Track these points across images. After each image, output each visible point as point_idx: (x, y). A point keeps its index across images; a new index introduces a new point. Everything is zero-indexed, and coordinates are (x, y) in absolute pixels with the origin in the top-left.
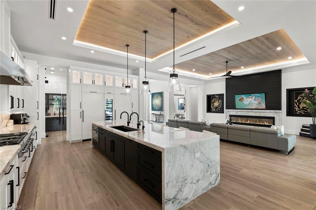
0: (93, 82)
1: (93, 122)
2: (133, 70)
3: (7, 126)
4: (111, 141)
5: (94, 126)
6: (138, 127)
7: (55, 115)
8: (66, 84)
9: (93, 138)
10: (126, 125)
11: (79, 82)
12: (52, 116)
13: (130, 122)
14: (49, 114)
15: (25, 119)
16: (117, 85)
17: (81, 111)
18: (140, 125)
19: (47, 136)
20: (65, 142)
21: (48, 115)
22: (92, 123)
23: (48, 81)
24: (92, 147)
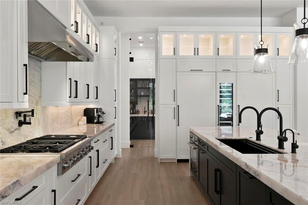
0: (196, 51)
1: (192, 128)
2: (281, 16)
3: (78, 125)
4: (215, 169)
5: (192, 135)
6: (281, 146)
7: (145, 113)
8: (154, 61)
9: (191, 159)
10: (254, 139)
11: (172, 54)
12: (141, 115)
13: (262, 132)
14: (138, 112)
15: (99, 116)
16: (242, 53)
17: (175, 106)
18: (286, 139)
19: (132, 146)
20: (153, 159)
21: (137, 114)
22: (190, 129)
23: (133, 58)
24: (190, 176)
